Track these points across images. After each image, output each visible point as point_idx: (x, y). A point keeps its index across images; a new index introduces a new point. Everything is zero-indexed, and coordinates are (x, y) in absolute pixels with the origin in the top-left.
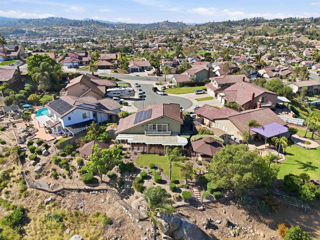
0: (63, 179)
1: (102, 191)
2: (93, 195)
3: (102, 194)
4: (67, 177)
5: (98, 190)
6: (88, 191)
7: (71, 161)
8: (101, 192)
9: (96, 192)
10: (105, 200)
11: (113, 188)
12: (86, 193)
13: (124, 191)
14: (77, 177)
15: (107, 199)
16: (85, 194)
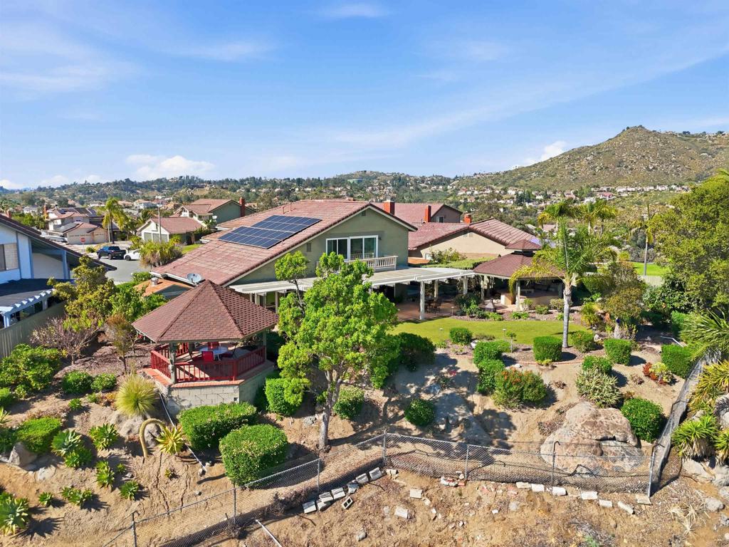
0: (91, 518)
1: (362, 478)
2: (330, 514)
3: (369, 491)
4: (107, 496)
5: (343, 482)
6: (292, 507)
7: (76, 418)
8: (361, 486)
9: (338, 493)
10: (408, 503)
11: (400, 444)
12: (287, 522)
13: (460, 435)
14: (173, 476)
15: (415, 493)
16: (287, 526)
